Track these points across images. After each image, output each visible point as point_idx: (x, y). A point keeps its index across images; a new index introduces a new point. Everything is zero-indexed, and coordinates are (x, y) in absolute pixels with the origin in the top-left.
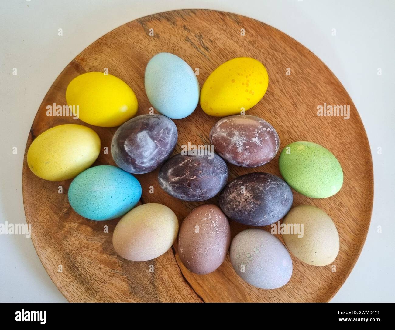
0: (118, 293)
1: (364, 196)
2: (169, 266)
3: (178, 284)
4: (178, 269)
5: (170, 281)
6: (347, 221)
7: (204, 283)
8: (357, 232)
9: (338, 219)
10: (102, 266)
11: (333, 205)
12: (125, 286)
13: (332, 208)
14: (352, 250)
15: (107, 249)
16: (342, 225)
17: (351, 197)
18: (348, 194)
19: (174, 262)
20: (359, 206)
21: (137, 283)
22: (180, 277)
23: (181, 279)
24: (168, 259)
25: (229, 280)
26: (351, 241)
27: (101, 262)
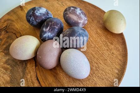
0: (4, 82)
1: (123, 51)
2: (32, 72)
3: (33, 80)
4: (36, 73)
5: (30, 79)
6: (117, 60)
7: (46, 81)
8: (122, 65)
9: (112, 59)
10: (2, 69)
11: (109, 53)
12: (9, 79)
13: (109, 54)
14: (120, 73)
15: (7, 62)
16: (114, 62)
17: (117, 51)
18: (116, 50)
19: (35, 70)
20: (122, 55)
21: (15, 78)
22: (35, 77)
23: (36, 78)
24: (32, 69)
25: (59, 81)
26: (119, 69)
27: (2, 67)
